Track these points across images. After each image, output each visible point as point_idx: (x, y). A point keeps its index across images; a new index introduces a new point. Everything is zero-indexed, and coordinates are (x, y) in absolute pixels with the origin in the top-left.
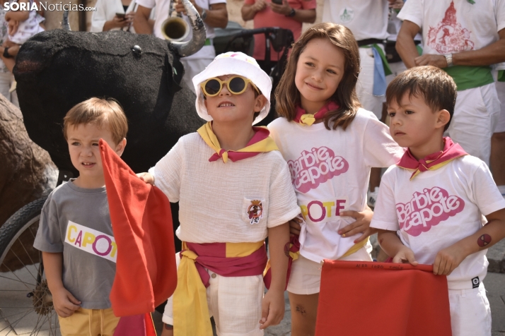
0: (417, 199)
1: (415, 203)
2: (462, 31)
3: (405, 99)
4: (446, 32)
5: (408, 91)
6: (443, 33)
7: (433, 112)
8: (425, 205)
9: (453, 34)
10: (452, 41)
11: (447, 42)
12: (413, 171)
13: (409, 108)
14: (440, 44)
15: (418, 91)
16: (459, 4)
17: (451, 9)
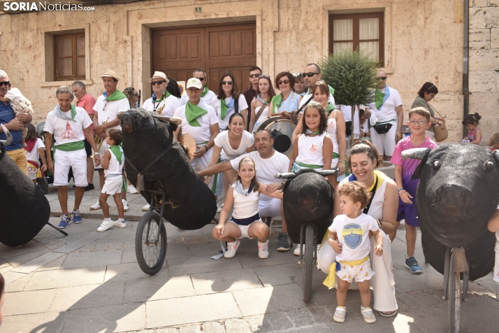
6: (68, 133)
9: (71, 133)
11: (70, 136)
16: (71, 123)
17: (68, 125)
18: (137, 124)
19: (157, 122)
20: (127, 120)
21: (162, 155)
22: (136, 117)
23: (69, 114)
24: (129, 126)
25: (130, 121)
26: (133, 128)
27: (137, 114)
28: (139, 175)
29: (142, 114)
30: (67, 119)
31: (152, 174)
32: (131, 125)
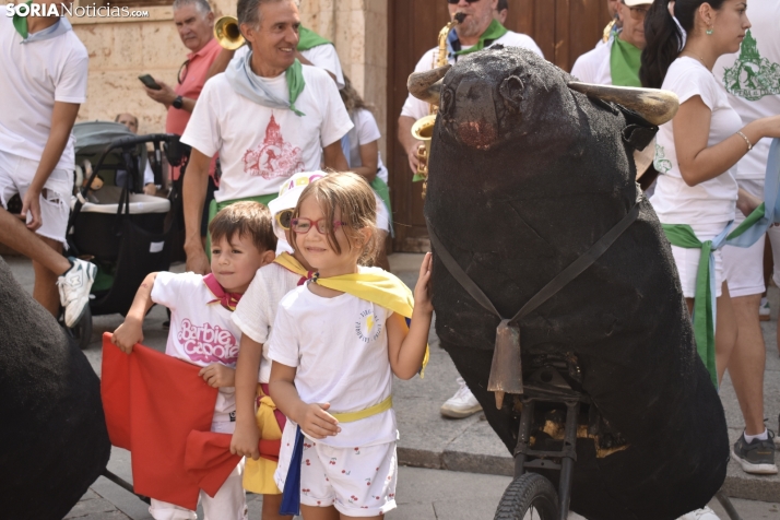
0: (206, 331)
1: (202, 333)
2: (294, 152)
3: (236, 240)
4: (271, 155)
5: (238, 231)
6: (267, 156)
7: (260, 252)
8: (211, 340)
9: (281, 156)
10: (281, 164)
11: (274, 167)
12: (215, 298)
13: (238, 248)
14: (266, 170)
15: (247, 232)
16: (282, 118)
17: (272, 125)
18: (515, 115)
19: (587, 108)
20: (472, 95)
21: (603, 248)
22: (514, 84)
23: (278, 85)
24: (483, 121)
25: (486, 103)
26: (500, 132)
27: (518, 71)
28: (502, 329)
29: (532, 71)
30: (273, 103)
31: (557, 325)
32: (491, 116)
